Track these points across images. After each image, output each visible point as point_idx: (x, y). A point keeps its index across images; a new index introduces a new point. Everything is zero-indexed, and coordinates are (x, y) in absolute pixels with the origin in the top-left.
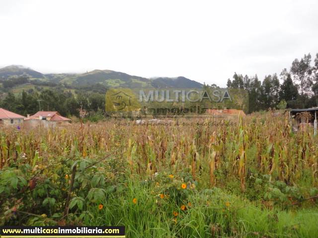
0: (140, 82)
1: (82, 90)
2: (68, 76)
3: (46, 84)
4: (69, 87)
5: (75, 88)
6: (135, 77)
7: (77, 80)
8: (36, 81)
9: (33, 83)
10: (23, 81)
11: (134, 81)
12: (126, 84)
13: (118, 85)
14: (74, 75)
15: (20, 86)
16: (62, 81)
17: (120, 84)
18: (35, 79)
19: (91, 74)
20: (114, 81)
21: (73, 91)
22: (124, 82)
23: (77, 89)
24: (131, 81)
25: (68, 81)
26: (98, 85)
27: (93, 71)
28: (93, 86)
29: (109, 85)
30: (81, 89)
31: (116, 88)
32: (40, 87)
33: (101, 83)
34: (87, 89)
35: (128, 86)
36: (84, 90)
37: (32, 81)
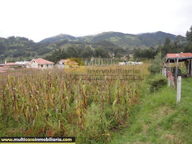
0: (131, 37)
2: (89, 37)
3: (77, 43)
4: (88, 44)
5: (92, 44)
6: (127, 35)
7: (93, 39)
8: (72, 41)
9: (71, 43)
10: (66, 42)
11: (127, 37)
12: (122, 39)
13: (117, 40)
14: (92, 36)
15: (64, 45)
16: (85, 41)
19: (101, 35)
20: (114, 38)
21: (90, 46)
22: (120, 38)
23: (93, 45)
24: (125, 37)
25: (88, 40)
26: (105, 41)
27: (102, 33)
28: (102, 42)
29: (112, 40)
30: (95, 44)
31: (116, 42)
32: (74, 45)
33: (107, 40)
34: (98, 44)
36: (97, 45)
37: (69, 42)
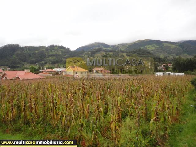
0: (170, 45)
1: (130, 53)
2: (123, 45)
3: (111, 51)
4: (123, 52)
5: (126, 52)
6: (166, 42)
7: (128, 48)
8: (106, 49)
9: (104, 51)
10: (100, 50)
11: (165, 45)
13: (154, 48)
14: (126, 44)
15: (98, 53)
16: (119, 49)
17: (155, 48)
18: (106, 48)
19: (136, 43)
20: (151, 46)
21: (125, 54)
22: (158, 46)
24: (163, 45)
25: (123, 48)
26: (140, 50)
27: (137, 41)
28: (137, 50)
29: (148, 49)
31: (152, 50)
32: (108, 53)
33: (142, 48)
35: (160, 48)
36: (132, 53)
37: (104, 50)
